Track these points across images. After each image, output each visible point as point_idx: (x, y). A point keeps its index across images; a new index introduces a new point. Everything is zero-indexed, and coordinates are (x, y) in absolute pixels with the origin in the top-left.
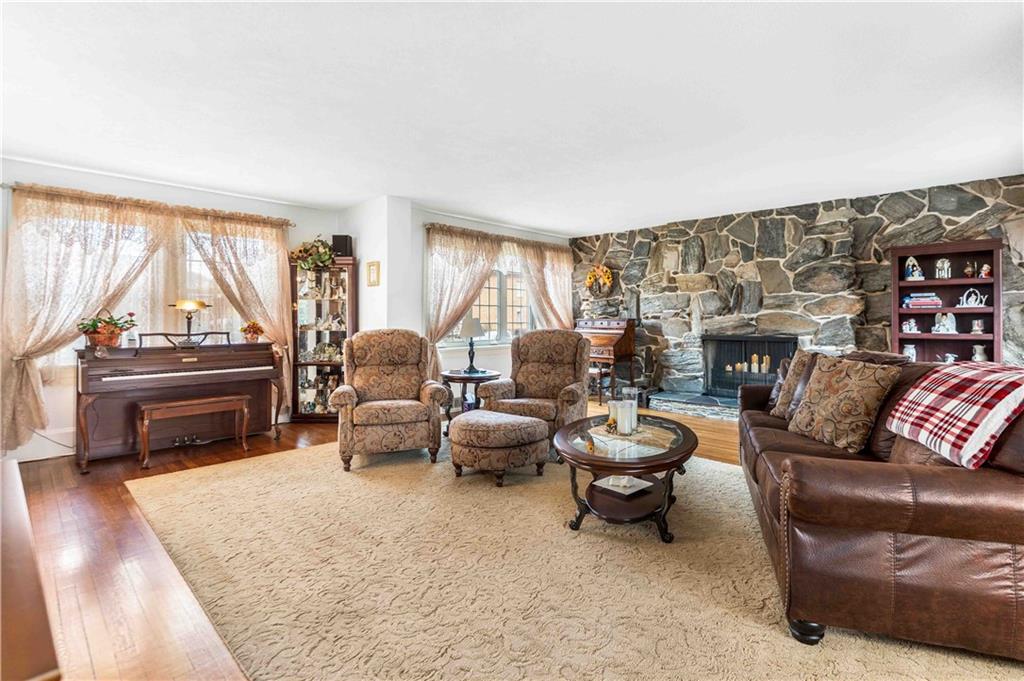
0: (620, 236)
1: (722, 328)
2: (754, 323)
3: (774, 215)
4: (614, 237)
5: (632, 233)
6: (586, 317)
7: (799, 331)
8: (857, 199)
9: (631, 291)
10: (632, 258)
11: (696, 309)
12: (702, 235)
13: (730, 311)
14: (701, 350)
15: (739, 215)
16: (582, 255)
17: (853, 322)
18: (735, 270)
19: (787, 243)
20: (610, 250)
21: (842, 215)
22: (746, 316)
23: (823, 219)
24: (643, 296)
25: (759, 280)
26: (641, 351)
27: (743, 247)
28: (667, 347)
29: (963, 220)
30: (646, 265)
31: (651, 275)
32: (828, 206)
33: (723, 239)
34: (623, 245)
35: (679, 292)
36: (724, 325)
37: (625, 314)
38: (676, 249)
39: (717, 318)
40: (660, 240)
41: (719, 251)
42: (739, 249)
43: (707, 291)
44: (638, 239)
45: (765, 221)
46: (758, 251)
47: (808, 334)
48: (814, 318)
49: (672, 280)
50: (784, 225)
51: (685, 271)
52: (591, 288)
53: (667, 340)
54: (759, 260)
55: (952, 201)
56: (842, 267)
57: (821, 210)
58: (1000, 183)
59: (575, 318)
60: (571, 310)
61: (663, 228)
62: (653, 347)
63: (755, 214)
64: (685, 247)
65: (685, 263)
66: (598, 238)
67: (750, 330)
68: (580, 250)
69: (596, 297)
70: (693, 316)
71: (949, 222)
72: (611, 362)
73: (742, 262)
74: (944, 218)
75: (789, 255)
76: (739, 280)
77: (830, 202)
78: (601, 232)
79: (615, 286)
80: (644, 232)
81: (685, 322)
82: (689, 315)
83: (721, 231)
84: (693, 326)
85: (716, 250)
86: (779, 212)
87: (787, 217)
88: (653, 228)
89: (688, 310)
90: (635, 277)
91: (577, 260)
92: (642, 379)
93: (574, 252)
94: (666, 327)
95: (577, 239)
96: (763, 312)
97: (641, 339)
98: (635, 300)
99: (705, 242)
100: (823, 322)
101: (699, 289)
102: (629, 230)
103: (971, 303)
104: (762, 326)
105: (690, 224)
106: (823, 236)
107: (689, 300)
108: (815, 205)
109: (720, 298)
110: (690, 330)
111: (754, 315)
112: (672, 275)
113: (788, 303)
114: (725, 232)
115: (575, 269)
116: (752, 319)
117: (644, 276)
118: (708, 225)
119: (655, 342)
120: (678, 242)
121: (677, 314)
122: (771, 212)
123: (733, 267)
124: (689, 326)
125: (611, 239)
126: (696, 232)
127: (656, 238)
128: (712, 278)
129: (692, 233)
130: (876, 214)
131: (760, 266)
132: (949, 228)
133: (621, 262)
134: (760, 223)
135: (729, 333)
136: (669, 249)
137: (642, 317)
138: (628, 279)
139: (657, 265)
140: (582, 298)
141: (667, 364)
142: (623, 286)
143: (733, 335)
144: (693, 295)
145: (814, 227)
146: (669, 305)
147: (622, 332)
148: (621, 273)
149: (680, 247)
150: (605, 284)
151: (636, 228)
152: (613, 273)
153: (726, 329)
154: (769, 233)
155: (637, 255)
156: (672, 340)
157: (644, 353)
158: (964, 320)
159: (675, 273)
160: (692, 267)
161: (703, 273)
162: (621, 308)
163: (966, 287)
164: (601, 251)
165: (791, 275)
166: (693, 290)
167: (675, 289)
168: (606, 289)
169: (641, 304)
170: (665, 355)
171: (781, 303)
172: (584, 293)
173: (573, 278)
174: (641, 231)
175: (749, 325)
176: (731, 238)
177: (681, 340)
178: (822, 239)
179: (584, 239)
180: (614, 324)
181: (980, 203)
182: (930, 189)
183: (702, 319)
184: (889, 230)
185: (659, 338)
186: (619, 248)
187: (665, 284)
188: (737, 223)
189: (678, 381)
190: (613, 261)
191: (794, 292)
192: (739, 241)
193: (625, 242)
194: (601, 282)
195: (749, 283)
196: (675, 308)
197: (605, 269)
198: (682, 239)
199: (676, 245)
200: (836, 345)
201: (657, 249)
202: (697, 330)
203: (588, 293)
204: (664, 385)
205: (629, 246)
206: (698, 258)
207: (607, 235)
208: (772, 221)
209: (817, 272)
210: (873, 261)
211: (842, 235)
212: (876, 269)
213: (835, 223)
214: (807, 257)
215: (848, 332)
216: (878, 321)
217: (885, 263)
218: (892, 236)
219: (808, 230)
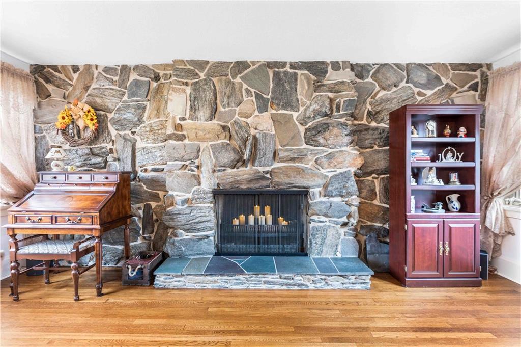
0: (107, 70)
1: (236, 182)
2: (268, 176)
3: (287, 68)
4: (100, 70)
5: (125, 68)
6: (55, 169)
7: (310, 184)
8: (356, 64)
9: (125, 139)
10: (125, 98)
11: (207, 161)
12: (215, 80)
13: (244, 163)
14: (212, 205)
15: (254, 63)
16: (50, 87)
17: (355, 174)
18: (249, 120)
19: (299, 97)
20: (93, 86)
21: (347, 76)
22: (261, 169)
23: (332, 77)
24: (139, 145)
25: (274, 132)
26: (137, 208)
27: (258, 97)
28: (172, 204)
29: (429, 93)
30: (144, 108)
31: (150, 119)
32: (336, 66)
33: (237, 86)
34: (113, 82)
35: (186, 141)
36: (238, 179)
37: (116, 166)
38: (184, 91)
39: (229, 170)
40: (162, 80)
41: (232, 99)
42: (254, 98)
43: (219, 141)
44: (134, 76)
45: (279, 73)
46: (272, 103)
47: (319, 186)
48: (323, 171)
49: (178, 127)
50: (296, 80)
51: (193, 117)
52: (64, 131)
53: (172, 196)
54: (274, 112)
55: (422, 77)
56: (345, 125)
57: (330, 68)
58: (449, 67)
59: (38, 169)
60: (31, 159)
61: (166, 66)
62: (153, 204)
63: (269, 65)
64: (195, 90)
65: (193, 108)
66: (76, 69)
67: (265, 183)
68: (48, 81)
69: (74, 143)
70: (204, 168)
71: (419, 94)
72: (97, 234)
73: (256, 113)
74: (416, 90)
75: (302, 109)
76: (253, 132)
77: (337, 62)
78: (81, 63)
79: (100, 131)
80: (141, 69)
81: (194, 175)
82: (198, 167)
83: (234, 77)
84: (203, 180)
85: (229, 97)
86: (292, 66)
87: (299, 72)
88: (153, 66)
89: (197, 161)
90: (129, 121)
91: (42, 93)
92: (139, 241)
93: (36, 82)
94: (170, 181)
95: (43, 67)
96: (276, 165)
97: (137, 196)
98: (130, 149)
99: (217, 88)
100: (330, 175)
101: (210, 140)
102: (120, 64)
103: (449, 161)
104: (276, 179)
105: (202, 65)
106: (331, 95)
107: (199, 151)
108: (325, 64)
109: (234, 150)
110: (200, 184)
111: (269, 169)
112: (178, 121)
113: (301, 157)
114: (238, 80)
115: (39, 105)
116: (267, 172)
117: (140, 121)
118: (220, 68)
119: (156, 197)
120: (187, 84)
121: (184, 167)
122: (283, 65)
123: (247, 117)
124: (198, 179)
125: (96, 73)
126: (208, 75)
127: (157, 78)
128: (224, 128)
129: (202, 75)
130: (370, 80)
131: (274, 119)
132: (419, 98)
133: (110, 102)
134: (274, 75)
135: (244, 187)
136: (174, 90)
137: (138, 169)
138: (121, 124)
139: (158, 110)
140: (51, 143)
141: (172, 223)
142: (113, 131)
143: (247, 190)
144: (203, 145)
145: (323, 85)
146: (176, 156)
147: (113, 189)
148: (110, 116)
149: (189, 90)
150: (86, 127)
151: (131, 63)
152: (98, 116)
153: (241, 183)
154: (283, 85)
155: (132, 94)
156: (179, 195)
157: (141, 212)
158: (443, 174)
159: (183, 119)
160: (203, 113)
161: (215, 121)
162: (110, 158)
163: (445, 145)
164: (80, 86)
165: (302, 130)
166: (203, 140)
167: (182, 138)
168: (88, 134)
169: (138, 154)
170: (169, 214)
171: (295, 156)
172: (54, 138)
173: (35, 117)
174: (136, 68)
175: (263, 178)
176: (245, 86)
177: (190, 196)
178: (329, 97)
179: (55, 68)
180: (99, 178)
181: (439, 81)
182: (407, 65)
183: (214, 171)
184: (380, 95)
185: (161, 194)
186: (107, 85)
187: (170, 130)
188: (253, 71)
189: (186, 242)
190: (98, 100)
191: (305, 146)
192: (253, 90)
193: (116, 78)
194: (81, 124)
195: (265, 135)
196: (182, 159)
197: (87, 108)
198: (190, 81)
199: (184, 87)
200: (342, 196)
201: (158, 90)
202: (208, 183)
203: (60, 138)
204: (168, 249)
205: (122, 83)
206: (210, 103)
207: (90, 66)
208: (286, 73)
209: (325, 127)
210: (364, 122)
211: (349, 94)
212: (367, 129)
213: (343, 83)
214: (317, 113)
215: (352, 185)
216: (369, 174)
217: (374, 124)
218: (382, 101)
219: (318, 86)
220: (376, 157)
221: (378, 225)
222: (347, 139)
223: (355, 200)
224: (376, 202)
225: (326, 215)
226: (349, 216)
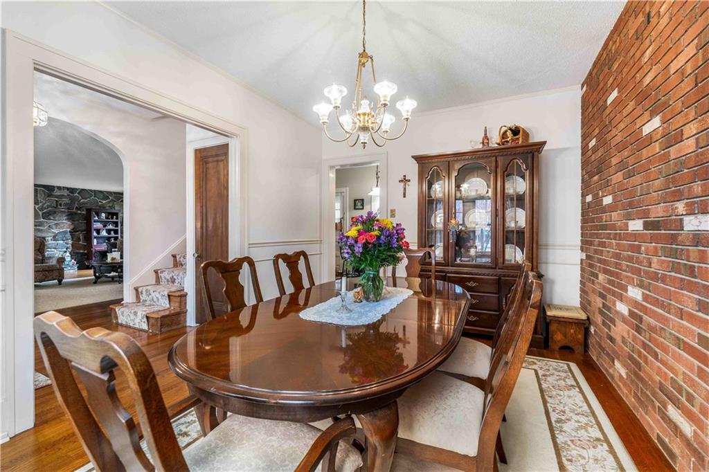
7: (46, 236)
8: (70, 188)
17: (70, 232)
19: (40, 199)
21: (66, 193)
29: (104, 202)
32: (59, 188)
47: (50, 237)
48: (53, 230)
50: (37, 192)
55: (101, 196)
56: (64, 212)
57: (56, 189)
58: (113, 193)
71: (100, 202)
74: (99, 200)
75: (40, 204)
87: (39, 189)
100: (57, 232)
103: (110, 227)
106: (57, 199)
108: (54, 187)
130: (77, 194)
132: (101, 204)
145: (52, 195)
158: (109, 231)
163: (109, 222)
165: (41, 213)
178: (55, 200)
181: (108, 198)
182: (94, 190)
184: (82, 201)
191: (42, 220)
200: (63, 240)
209: (55, 212)
210: (74, 210)
211: (66, 200)
212: (76, 214)
213: (63, 195)
214: (48, 207)
215: (69, 235)
216: (77, 231)
217: (79, 212)
218: (83, 203)
219: (50, 195)
220: (81, 225)
221: (82, 251)
222: (66, 218)
223: (70, 242)
224: (80, 243)
225: (55, 248)
226: (67, 249)
